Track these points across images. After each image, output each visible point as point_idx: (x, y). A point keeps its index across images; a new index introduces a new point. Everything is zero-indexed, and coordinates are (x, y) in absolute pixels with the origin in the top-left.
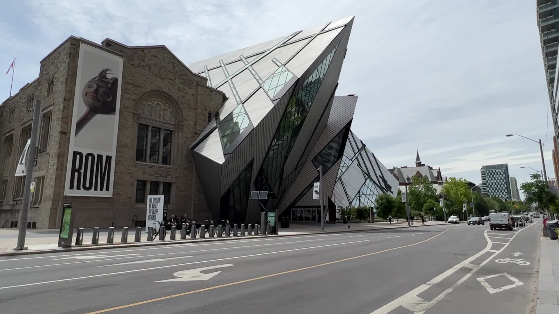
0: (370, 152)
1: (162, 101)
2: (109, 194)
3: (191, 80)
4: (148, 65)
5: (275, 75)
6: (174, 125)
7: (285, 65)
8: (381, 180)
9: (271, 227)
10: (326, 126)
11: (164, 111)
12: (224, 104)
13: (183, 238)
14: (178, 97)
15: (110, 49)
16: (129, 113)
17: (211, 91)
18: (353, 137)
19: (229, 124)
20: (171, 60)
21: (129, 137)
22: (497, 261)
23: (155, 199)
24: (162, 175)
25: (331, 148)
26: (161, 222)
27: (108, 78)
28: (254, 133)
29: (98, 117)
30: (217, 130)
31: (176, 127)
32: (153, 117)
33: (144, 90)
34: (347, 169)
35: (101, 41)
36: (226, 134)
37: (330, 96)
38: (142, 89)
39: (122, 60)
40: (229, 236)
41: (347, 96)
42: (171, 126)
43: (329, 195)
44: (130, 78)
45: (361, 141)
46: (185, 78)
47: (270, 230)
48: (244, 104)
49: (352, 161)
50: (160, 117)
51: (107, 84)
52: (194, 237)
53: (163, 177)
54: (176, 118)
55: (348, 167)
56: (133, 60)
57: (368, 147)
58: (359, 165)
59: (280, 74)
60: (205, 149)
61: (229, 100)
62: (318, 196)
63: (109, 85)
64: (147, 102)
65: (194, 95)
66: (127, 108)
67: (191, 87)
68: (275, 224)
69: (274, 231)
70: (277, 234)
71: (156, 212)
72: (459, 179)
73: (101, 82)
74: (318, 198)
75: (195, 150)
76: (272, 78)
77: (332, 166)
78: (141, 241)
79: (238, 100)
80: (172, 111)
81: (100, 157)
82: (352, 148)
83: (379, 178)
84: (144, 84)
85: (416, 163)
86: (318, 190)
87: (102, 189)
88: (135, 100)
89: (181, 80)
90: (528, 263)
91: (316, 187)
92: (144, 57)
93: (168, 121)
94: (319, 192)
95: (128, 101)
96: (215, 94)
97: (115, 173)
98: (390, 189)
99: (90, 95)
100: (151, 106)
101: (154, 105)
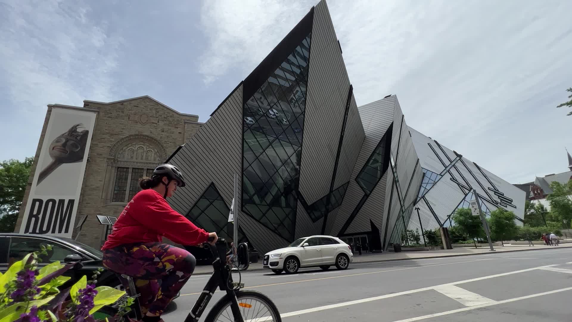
0: (469, 162)
1: (145, 143)
3: (178, 120)
4: (127, 115)
8: (492, 193)
11: (147, 152)
14: (161, 137)
15: (89, 108)
16: (102, 159)
18: (442, 150)
20: (154, 107)
21: (100, 181)
27: (79, 132)
29: (64, 166)
32: (134, 160)
33: (122, 136)
34: (433, 186)
38: (119, 136)
39: (95, 114)
41: (383, 99)
44: (107, 128)
45: (454, 152)
46: (171, 119)
49: (441, 175)
50: (142, 159)
51: (76, 138)
54: (160, 157)
55: (435, 183)
56: (111, 113)
57: (464, 156)
58: (453, 179)
62: (233, 216)
63: (79, 138)
64: (128, 147)
65: (181, 133)
66: (101, 154)
67: (177, 126)
73: (71, 136)
80: (156, 151)
81: (62, 201)
82: (441, 161)
83: (489, 191)
84: (122, 132)
85: (570, 168)
88: (110, 147)
89: (165, 122)
92: (124, 109)
93: (152, 161)
95: (101, 149)
98: (511, 203)
99: (58, 148)
100: (132, 150)
101: (136, 148)
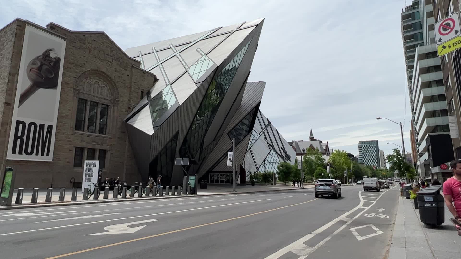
0: (274, 128)
1: (101, 79)
2: (49, 159)
3: (127, 63)
4: (88, 47)
5: (199, 62)
6: (110, 100)
7: (207, 55)
8: (282, 151)
9: (192, 188)
10: (239, 105)
11: (102, 88)
12: (155, 84)
13: (115, 197)
14: (115, 77)
15: (54, 31)
16: (69, 89)
17: (144, 73)
18: (261, 116)
19: (158, 102)
20: (109, 45)
21: (68, 110)
22: (366, 215)
23: (91, 164)
24: (97, 143)
25: (243, 124)
26: (96, 184)
27: (52, 58)
28: (179, 109)
29: (41, 91)
30: (148, 106)
31: (112, 102)
32: (92, 93)
33: (84, 69)
35: (46, 25)
36: (156, 110)
37: (243, 82)
38: (82, 68)
39: (65, 42)
40: (155, 196)
41: (257, 82)
42: (107, 101)
43: (240, 162)
44: (72, 58)
45: (267, 119)
46: (121, 60)
47: (191, 191)
48: (172, 85)
49: (260, 135)
50: (98, 93)
51: (50, 63)
52: (125, 197)
53: (99, 145)
54: (112, 95)
55: (256, 140)
56: (75, 43)
57: (272, 124)
58: (265, 138)
59: (203, 62)
60: (137, 122)
61: (159, 81)
62: (231, 163)
63: (52, 64)
64: (87, 80)
65: (129, 76)
66: (68, 84)
67: (126, 68)
68: (195, 186)
69: (194, 191)
70: (197, 194)
71: (92, 175)
72: (341, 151)
73: (45, 60)
74: (231, 164)
75: (128, 122)
76: (197, 64)
77: (244, 139)
78: (77, 200)
79: (167, 82)
80: (109, 88)
81: (42, 126)
82: (260, 124)
83: (281, 149)
84: (85, 64)
85: (310, 138)
86: (231, 158)
87: (42, 154)
88: (76, 78)
89: (118, 62)
90: (388, 217)
91: (230, 156)
92: (85, 41)
93: (105, 97)
94: (232, 159)
95: (69, 78)
96: (148, 76)
97: (55, 140)
98: (289, 158)
99: (34, 71)
100: (90, 84)
101: (93, 82)
